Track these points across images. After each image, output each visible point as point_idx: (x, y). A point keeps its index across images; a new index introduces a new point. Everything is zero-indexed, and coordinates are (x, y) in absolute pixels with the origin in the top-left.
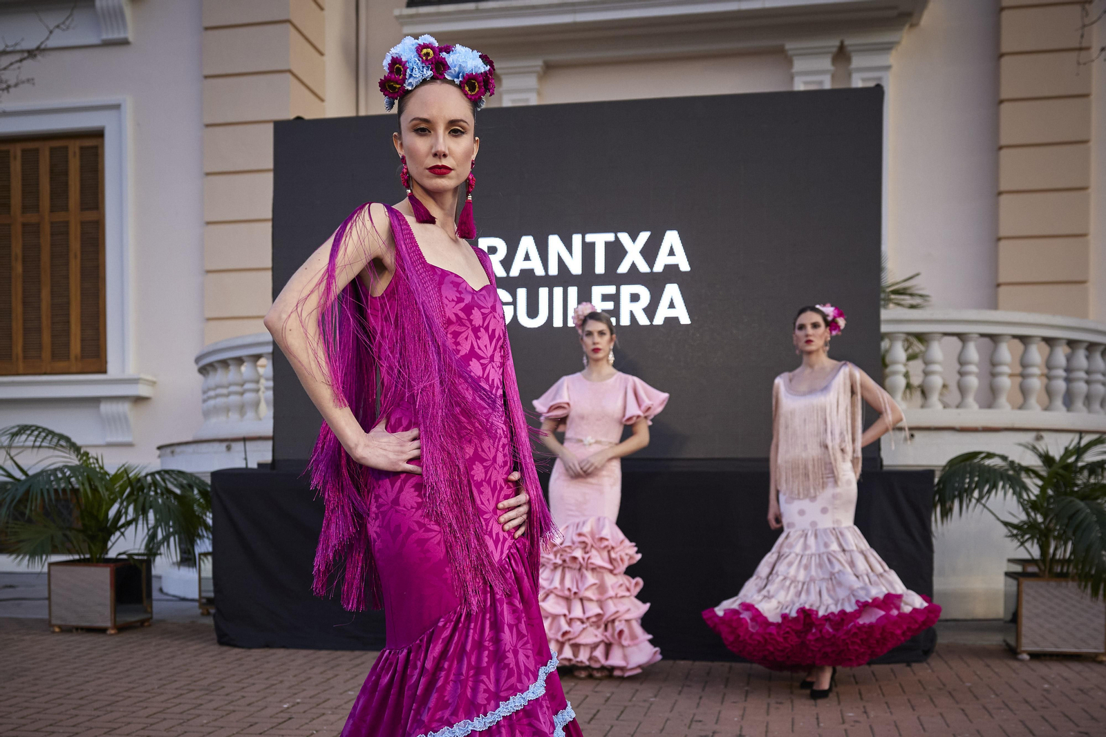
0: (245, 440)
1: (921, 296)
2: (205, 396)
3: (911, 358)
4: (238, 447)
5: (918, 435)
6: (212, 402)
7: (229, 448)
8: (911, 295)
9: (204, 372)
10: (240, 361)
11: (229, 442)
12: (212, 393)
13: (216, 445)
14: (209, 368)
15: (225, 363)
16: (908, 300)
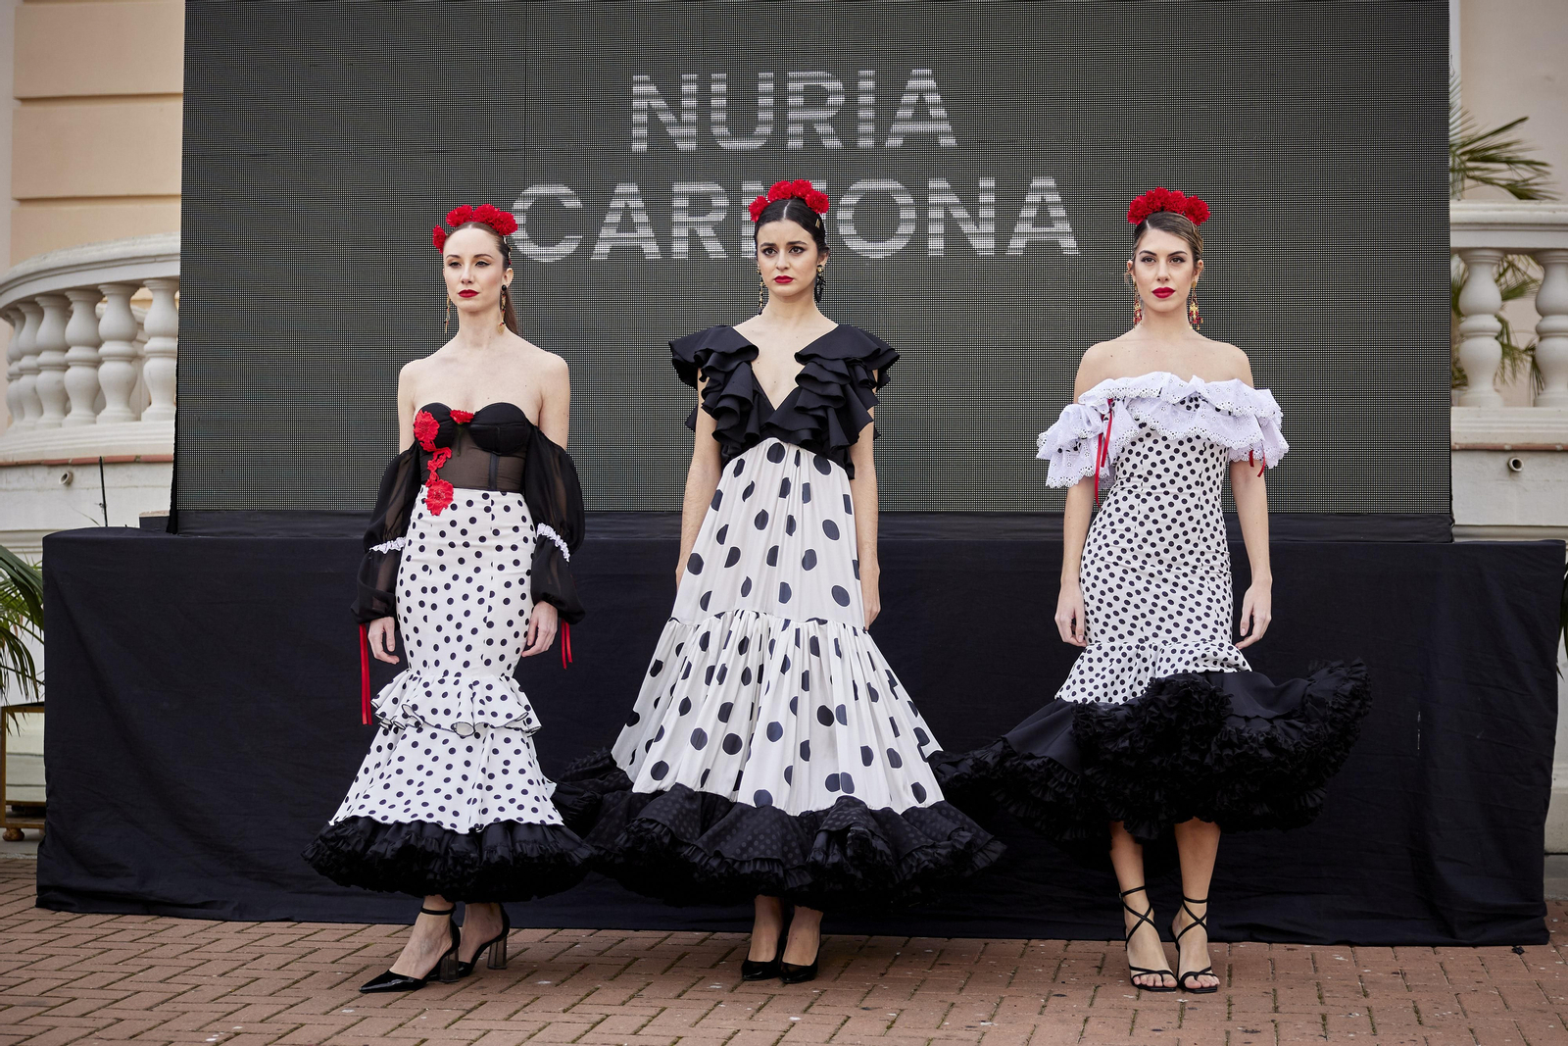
0: (101, 463)
1: (1529, 163)
2: (15, 367)
3: (1509, 295)
4: (88, 478)
5: (1528, 463)
6: (26, 381)
7: (68, 481)
8: (1509, 162)
9: (12, 315)
10: (94, 294)
11: (67, 467)
12: (27, 361)
13: (41, 474)
14: (23, 309)
15: (61, 300)
16: (1504, 173)
